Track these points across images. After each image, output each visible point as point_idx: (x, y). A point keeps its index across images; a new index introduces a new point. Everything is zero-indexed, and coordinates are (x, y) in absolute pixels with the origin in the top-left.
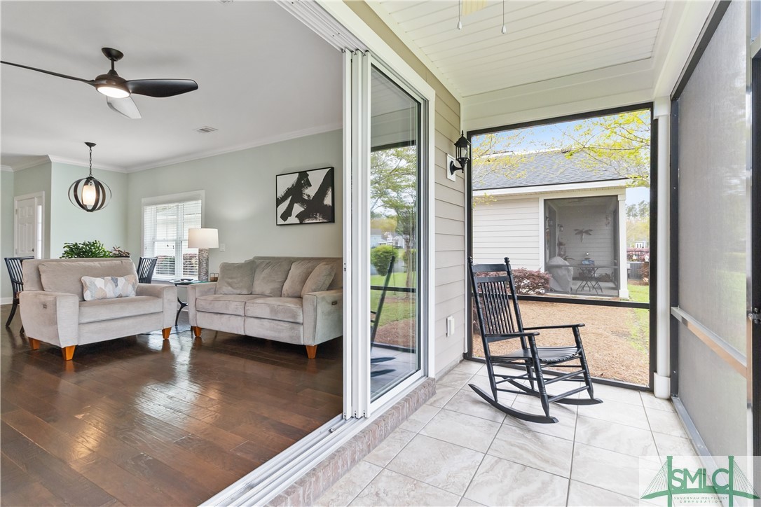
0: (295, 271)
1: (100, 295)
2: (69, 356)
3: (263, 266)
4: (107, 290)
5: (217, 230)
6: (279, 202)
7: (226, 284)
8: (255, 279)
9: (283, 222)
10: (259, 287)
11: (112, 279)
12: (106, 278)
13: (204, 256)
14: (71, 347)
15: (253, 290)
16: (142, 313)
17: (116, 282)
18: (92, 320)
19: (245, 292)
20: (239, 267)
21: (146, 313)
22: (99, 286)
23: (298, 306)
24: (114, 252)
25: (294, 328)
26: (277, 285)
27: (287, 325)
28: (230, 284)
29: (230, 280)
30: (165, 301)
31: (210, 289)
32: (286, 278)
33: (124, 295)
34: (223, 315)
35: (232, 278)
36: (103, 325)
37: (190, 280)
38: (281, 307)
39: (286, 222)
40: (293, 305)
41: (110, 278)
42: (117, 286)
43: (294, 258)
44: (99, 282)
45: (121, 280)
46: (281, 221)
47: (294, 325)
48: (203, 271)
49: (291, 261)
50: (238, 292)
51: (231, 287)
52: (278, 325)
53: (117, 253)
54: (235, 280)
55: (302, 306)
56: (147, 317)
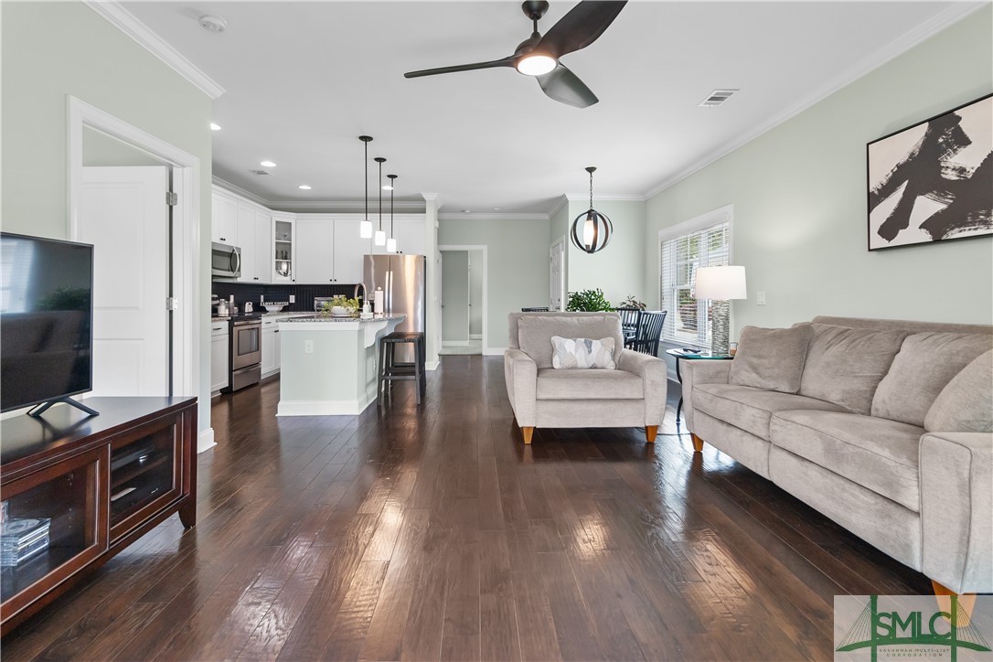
0: (913, 360)
1: (568, 363)
2: (528, 439)
3: (829, 338)
4: (578, 356)
5: (743, 268)
6: (873, 200)
7: (747, 367)
8: (809, 364)
9: (884, 243)
10: (817, 381)
11: (585, 342)
12: (578, 339)
13: (721, 312)
14: (529, 428)
15: (803, 386)
16: (613, 396)
17: (589, 345)
18: (550, 396)
19: (785, 387)
20: (778, 336)
21: (620, 397)
22: (570, 351)
23: (904, 460)
24: (628, 303)
25: (889, 516)
26: (859, 385)
27: (871, 500)
28: (755, 369)
29: (755, 361)
30: (648, 382)
31: (719, 372)
32: (886, 373)
33: (599, 365)
34: (731, 428)
35: (759, 357)
36: (564, 406)
37: (696, 352)
38: (850, 449)
39: (893, 243)
40: (886, 453)
41: (583, 340)
42: (590, 352)
43: (912, 324)
44: (569, 345)
45: (596, 344)
46: (878, 242)
47: (891, 507)
48: (720, 338)
49: (902, 331)
50: (771, 385)
51: (758, 373)
52: (844, 490)
53: (632, 304)
54: (765, 362)
55: (916, 464)
56: (621, 404)
